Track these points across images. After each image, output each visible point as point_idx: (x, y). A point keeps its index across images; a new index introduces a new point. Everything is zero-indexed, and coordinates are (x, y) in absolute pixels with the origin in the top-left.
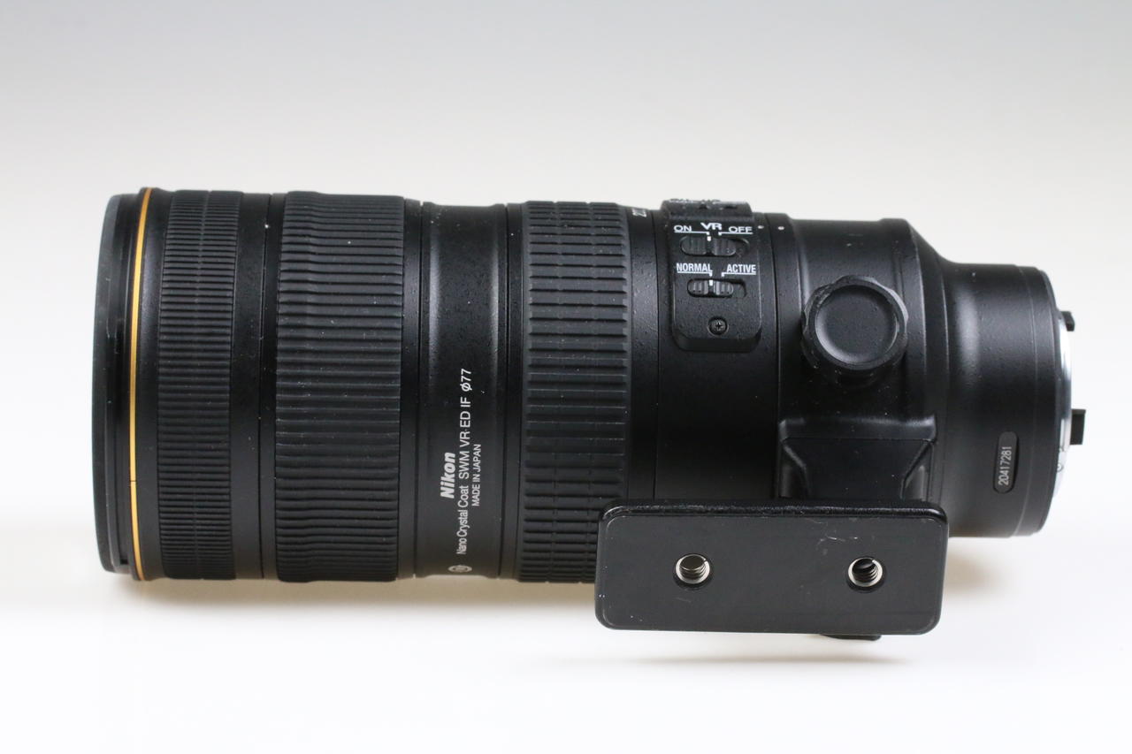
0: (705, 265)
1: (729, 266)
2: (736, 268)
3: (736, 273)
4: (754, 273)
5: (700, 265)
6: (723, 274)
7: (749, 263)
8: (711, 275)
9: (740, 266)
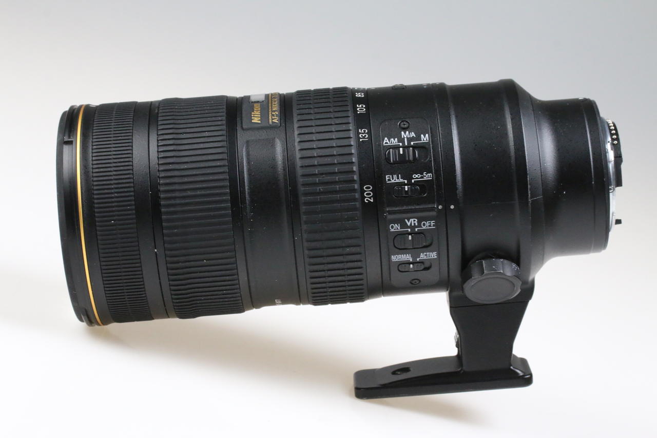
0: (408, 255)
1: (422, 254)
2: (425, 255)
3: (425, 258)
4: (436, 257)
5: (405, 255)
6: (418, 259)
7: (432, 251)
8: (411, 260)
9: (428, 253)
